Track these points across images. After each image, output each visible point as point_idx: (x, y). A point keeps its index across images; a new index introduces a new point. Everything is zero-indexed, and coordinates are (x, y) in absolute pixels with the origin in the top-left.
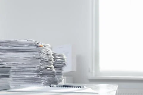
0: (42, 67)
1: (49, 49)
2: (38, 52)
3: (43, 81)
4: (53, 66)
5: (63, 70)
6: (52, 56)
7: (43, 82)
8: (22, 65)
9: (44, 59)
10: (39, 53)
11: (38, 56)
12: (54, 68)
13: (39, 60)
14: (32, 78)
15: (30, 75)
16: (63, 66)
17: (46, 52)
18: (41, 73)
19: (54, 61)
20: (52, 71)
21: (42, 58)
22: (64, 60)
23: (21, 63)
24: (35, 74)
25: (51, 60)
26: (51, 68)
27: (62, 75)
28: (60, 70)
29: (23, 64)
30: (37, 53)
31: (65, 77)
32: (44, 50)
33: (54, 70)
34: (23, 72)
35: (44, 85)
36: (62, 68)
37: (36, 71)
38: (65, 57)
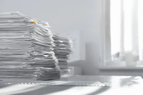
0: (35, 53)
1: (47, 29)
2: (28, 31)
3: (36, 73)
4: (53, 53)
5: (69, 58)
6: (52, 39)
7: (36, 76)
8: (5, 51)
9: (37, 41)
10: (31, 32)
11: (28, 37)
12: (55, 55)
13: (30, 43)
14: (20, 69)
15: (17, 65)
16: (68, 54)
17: (42, 33)
18: (33, 63)
19: (55, 46)
20: (52, 59)
21: (34, 40)
22: (69, 45)
23: (4, 48)
24: (24, 63)
25: (50, 44)
26: (51, 55)
27: (67, 64)
28: (64, 58)
29: (7, 49)
30: (27, 33)
31: (73, 68)
32: (38, 28)
33: (54, 58)
34: (7, 60)
35: (37, 80)
36: (68, 56)
37: (26, 60)
38: (70, 41)
